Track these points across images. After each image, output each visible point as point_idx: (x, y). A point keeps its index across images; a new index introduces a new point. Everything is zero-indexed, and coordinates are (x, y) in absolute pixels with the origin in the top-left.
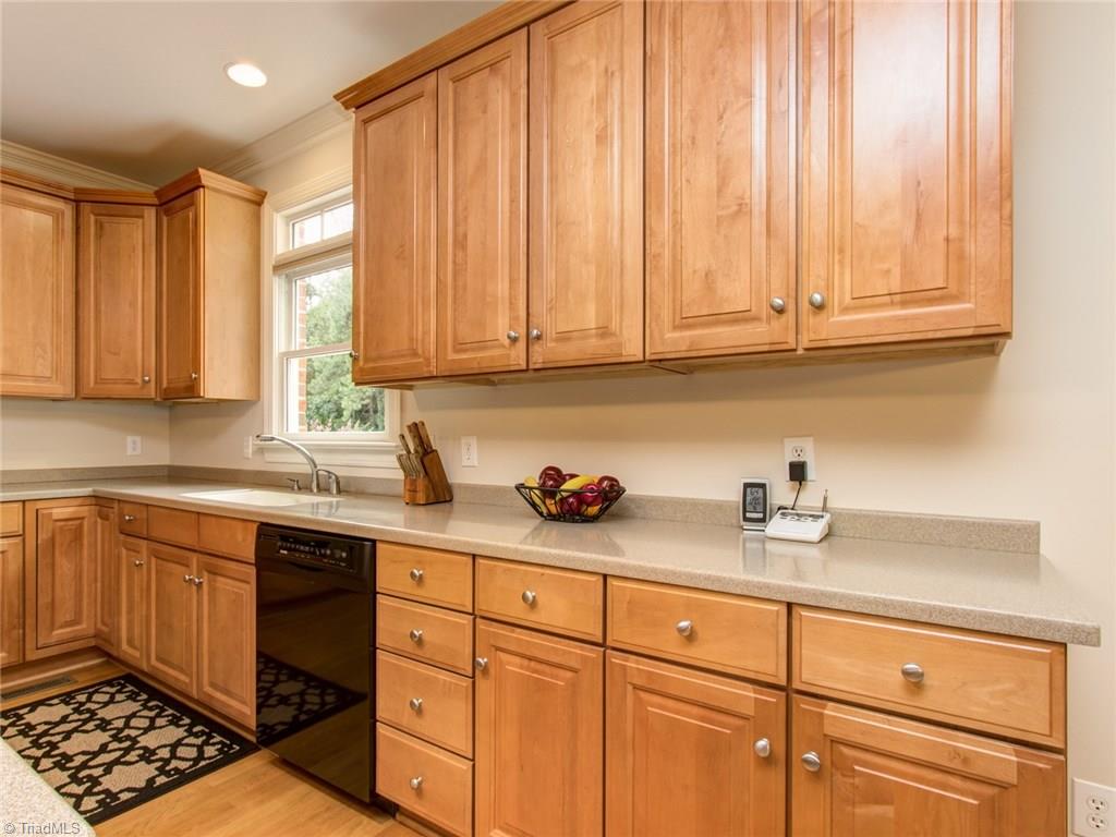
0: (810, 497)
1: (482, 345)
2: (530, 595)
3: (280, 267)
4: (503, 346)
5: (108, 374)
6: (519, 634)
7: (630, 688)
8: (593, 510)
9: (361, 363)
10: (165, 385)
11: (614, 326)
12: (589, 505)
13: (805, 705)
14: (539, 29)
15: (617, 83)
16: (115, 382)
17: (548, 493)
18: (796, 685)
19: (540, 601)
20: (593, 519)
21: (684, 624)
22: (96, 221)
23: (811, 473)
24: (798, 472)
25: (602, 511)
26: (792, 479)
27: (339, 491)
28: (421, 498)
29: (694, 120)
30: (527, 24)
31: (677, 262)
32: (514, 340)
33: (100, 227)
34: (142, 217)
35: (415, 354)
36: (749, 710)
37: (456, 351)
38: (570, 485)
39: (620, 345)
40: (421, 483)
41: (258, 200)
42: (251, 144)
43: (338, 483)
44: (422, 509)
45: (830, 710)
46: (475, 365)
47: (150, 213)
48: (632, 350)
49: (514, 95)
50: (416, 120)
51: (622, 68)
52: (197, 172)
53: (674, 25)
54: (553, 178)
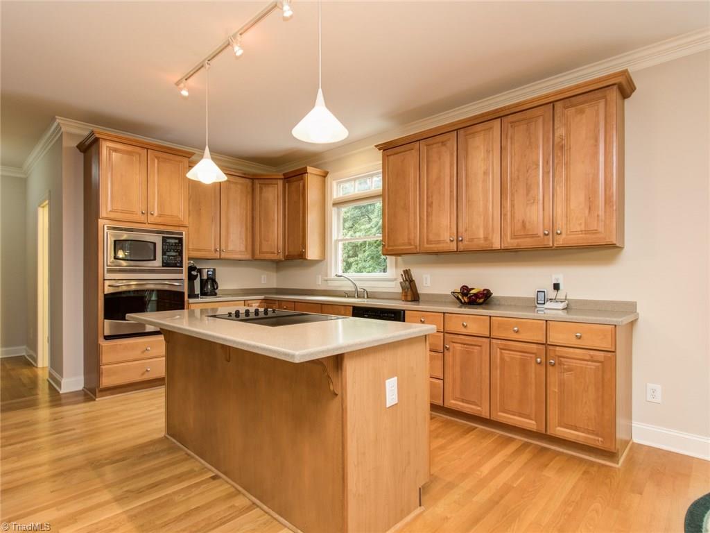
0: (561, 295)
1: (439, 242)
2: (465, 324)
3: (335, 204)
4: (447, 243)
5: (264, 249)
6: (460, 337)
7: (499, 349)
8: (481, 300)
9: (386, 247)
10: (287, 254)
11: (490, 238)
12: (480, 298)
13: (551, 348)
14: (461, 132)
15: (491, 155)
16: (267, 253)
17: (464, 294)
18: (548, 343)
19: (468, 325)
20: (480, 304)
21: (516, 329)
22: (260, 187)
23: (561, 287)
24: (556, 287)
25: (485, 301)
26: (554, 289)
27: (368, 297)
28: (409, 298)
29: (518, 171)
30: (457, 130)
31: (513, 217)
32: (452, 241)
33: (261, 189)
34: (277, 184)
35: (410, 244)
36: (535, 351)
37: (427, 244)
38: (472, 292)
39: (492, 243)
40: (409, 293)
41: (325, 175)
42: (323, 152)
43: (367, 294)
44: (410, 303)
45: (558, 348)
46: (436, 249)
47: (280, 183)
48: (497, 245)
49: (452, 155)
50: (411, 159)
51: (492, 150)
52: (306, 167)
53: (511, 138)
54: (467, 185)
